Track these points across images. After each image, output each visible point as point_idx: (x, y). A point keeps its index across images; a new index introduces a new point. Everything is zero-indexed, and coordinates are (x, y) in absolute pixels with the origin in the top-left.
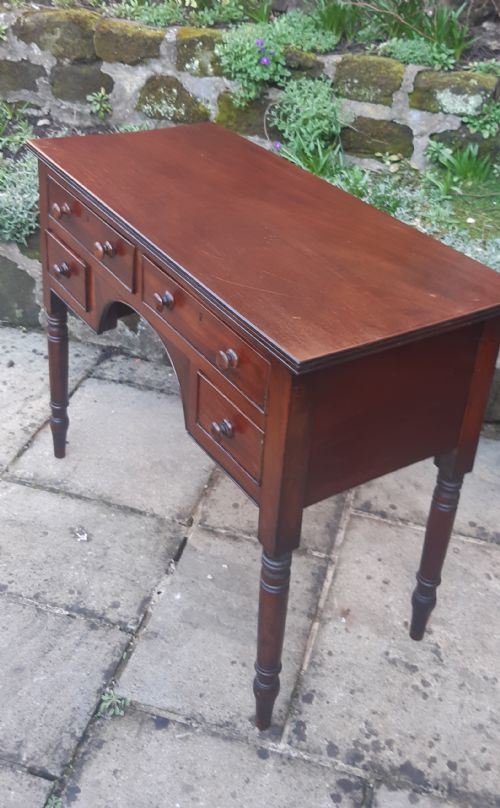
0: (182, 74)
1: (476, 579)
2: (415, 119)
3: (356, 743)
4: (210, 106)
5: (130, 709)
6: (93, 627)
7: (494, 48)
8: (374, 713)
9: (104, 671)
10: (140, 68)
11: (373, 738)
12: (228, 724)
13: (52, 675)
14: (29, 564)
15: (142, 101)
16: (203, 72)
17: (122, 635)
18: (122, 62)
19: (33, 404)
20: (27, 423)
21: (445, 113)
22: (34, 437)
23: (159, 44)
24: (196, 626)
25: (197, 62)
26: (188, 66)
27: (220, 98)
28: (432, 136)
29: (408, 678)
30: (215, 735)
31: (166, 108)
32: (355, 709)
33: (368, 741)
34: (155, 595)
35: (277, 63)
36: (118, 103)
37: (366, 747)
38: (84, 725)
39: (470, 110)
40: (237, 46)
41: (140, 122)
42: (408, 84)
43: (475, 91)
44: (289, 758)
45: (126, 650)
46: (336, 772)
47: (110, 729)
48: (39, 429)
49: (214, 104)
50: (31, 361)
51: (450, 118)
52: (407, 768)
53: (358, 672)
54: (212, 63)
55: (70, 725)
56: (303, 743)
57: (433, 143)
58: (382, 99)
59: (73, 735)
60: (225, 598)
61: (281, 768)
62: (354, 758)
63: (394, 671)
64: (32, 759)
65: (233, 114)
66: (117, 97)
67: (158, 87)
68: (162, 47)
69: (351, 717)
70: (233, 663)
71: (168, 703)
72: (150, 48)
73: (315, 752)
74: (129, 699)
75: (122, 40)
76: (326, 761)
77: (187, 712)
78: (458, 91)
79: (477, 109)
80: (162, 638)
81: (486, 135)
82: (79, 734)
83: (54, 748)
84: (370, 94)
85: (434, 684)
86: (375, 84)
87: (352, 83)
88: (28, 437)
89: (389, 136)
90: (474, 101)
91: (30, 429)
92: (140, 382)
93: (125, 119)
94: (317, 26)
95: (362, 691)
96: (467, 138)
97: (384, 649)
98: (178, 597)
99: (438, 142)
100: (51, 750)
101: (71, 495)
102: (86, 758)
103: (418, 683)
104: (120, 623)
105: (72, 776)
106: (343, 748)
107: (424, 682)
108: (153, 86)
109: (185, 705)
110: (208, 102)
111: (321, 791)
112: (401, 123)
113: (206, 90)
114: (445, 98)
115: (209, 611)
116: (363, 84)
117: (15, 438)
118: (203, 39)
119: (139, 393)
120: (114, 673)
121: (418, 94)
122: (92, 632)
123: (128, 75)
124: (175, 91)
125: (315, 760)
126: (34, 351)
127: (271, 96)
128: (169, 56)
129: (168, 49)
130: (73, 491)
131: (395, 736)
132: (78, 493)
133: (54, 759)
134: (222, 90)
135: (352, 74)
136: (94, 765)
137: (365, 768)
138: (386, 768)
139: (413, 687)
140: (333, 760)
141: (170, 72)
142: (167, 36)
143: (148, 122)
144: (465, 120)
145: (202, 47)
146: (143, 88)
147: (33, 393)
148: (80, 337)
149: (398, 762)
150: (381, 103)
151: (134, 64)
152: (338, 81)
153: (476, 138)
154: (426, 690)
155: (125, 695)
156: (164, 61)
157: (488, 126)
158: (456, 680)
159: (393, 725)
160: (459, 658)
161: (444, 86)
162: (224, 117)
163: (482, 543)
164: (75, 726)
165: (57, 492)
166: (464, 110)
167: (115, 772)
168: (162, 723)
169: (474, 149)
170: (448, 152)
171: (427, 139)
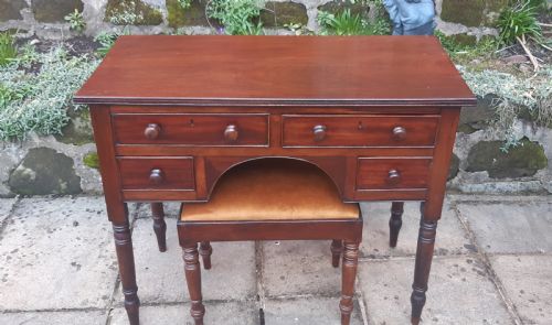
1: (444, 280)
4: (161, 10)
15: (108, 14)
19: (107, 248)
20: (110, 262)
27: (168, 3)
28: (319, 8)
31: (128, 16)
36: (89, 19)
41: (109, 30)
49: (164, 8)
50: (90, 218)
57: (321, 12)
65: (179, 13)
66: (88, 14)
88: (117, 273)
89: (292, 12)
91: (115, 266)
93: (96, 30)
96: (341, 6)
99: (323, 11)
101: (169, 304)
110: (159, 7)
112: (298, 2)
117: (107, 276)
124: (133, 3)
126: (88, 210)
130: (170, 300)
143: (115, 29)
146: (107, 5)
153: (347, 5)
162: (173, 16)
163: (436, 257)
165: (159, 304)
169: (348, 12)
170: (331, 16)
171: (316, 10)
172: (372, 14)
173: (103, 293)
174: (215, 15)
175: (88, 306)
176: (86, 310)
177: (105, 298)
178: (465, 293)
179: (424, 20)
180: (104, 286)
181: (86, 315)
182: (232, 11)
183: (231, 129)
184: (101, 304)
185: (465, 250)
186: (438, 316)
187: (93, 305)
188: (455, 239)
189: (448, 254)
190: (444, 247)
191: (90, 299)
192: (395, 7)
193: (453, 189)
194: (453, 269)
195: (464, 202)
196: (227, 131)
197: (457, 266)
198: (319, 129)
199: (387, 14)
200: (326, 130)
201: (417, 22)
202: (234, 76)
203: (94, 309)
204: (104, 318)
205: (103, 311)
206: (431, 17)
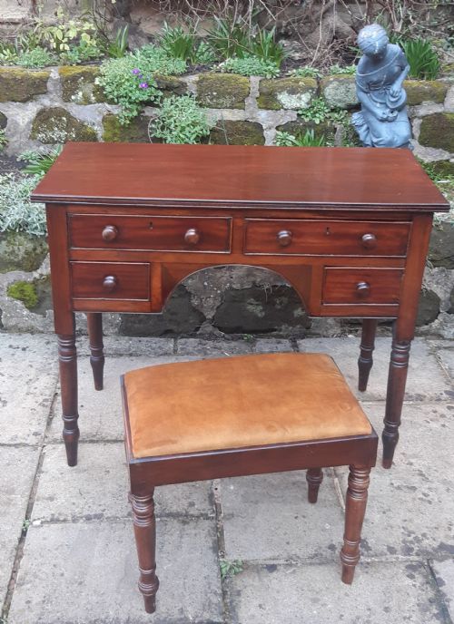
0: (68, 104)
1: (421, 425)
2: (263, 117)
3: (404, 542)
4: (96, 128)
5: (245, 567)
6: (184, 523)
7: (297, 58)
8: (405, 521)
9: (210, 548)
10: (30, 104)
11: (413, 536)
12: (316, 555)
13: (176, 560)
14: (109, 495)
15: (35, 130)
16: (87, 101)
17: (207, 522)
18: (13, 101)
19: (36, 384)
20: (40, 399)
21: (286, 110)
22: (51, 408)
23: (46, 82)
24: (257, 502)
25: (80, 94)
26: (73, 97)
27: (104, 120)
28: (277, 128)
29: (413, 495)
30: (311, 564)
31: (58, 134)
32: (391, 522)
33: (410, 538)
34: (215, 491)
35: (151, 86)
36: (13, 136)
37: (411, 542)
38: (219, 585)
39: (303, 105)
40: (116, 77)
41: (35, 149)
42: (255, 92)
43: (305, 90)
44: (368, 563)
45: (217, 531)
46: (401, 562)
47: (238, 582)
48: (53, 402)
49: (99, 125)
50: (13, 355)
51: (289, 112)
52: (442, 546)
53: (380, 500)
54: (94, 93)
55: (209, 588)
56: (371, 552)
57: (279, 133)
58: (238, 105)
59: (215, 593)
60: (265, 480)
61: (366, 570)
62: (408, 551)
63: (402, 493)
64: (197, 617)
65: (116, 131)
66: (12, 130)
67: (49, 117)
68: (49, 84)
69: (392, 527)
70: (296, 518)
71: (269, 554)
72: (38, 87)
73: (381, 555)
74: (240, 560)
75: (12, 83)
76: (392, 558)
77: (285, 555)
78: (292, 92)
79: (308, 104)
80: (238, 516)
81: (317, 122)
82: (220, 592)
83: (207, 606)
84: (227, 102)
85: (430, 493)
86: (229, 94)
87: (212, 94)
88: (48, 410)
89: (246, 132)
90: (306, 97)
91: (46, 404)
92: (110, 352)
93: (20, 148)
94: (169, 55)
95: (390, 510)
96: (304, 125)
97: (388, 482)
98: (232, 488)
99: (283, 132)
100: (206, 608)
101: (108, 441)
102: (234, 604)
103: (422, 496)
104: (202, 515)
105: (232, 618)
106: (398, 547)
107: (424, 494)
108: (43, 117)
109: (281, 552)
110: (94, 124)
111: (399, 576)
112: (253, 121)
113: (91, 115)
114: (284, 98)
115: (259, 491)
116: (221, 95)
117: (38, 412)
118: (83, 74)
119: (114, 360)
120: (218, 547)
121: (263, 98)
122: (186, 526)
123: (19, 111)
124: (64, 119)
125: (384, 560)
126: (11, 346)
127: (147, 114)
128: (55, 91)
129: (55, 85)
130: (109, 438)
131: (425, 531)
132: (114, 438)
133: (212, 612)
134: (105, 113)
135: (210, 88)
136: (243, 607)
137: (417, 555)
138: (430, 550)
139: (419, 499)
140: (395, 556)
141: (57, 104)
142: (52, 75)
143: (42, 148)
144: (300, 112)
145: (84, 81)
146: (35, 120)
147: (31, 377)
148: (41, 329)
149: (436, 545)
150: (236, 108)
151: (24, 101)
152: (200, 95)
153: (311, 125)
154: (429, 498)
155: (235, 557)
156: (52, 96)
157: (317, 115)
158: (442, 488)
159: (421, 524)
160: (437, 474)
161: (282, 89)
162: (110, 135)
163: (411, 402)
164: (213, 588)
165: (97, 442)
166: (298, 105)
167: (260, 606)
168: (272, 568)
169: (310, 134)
170: (292, 138)
171: (274, 131)
172: (338, 136)
173: (33, 430)
174: (158, 134)
175: (18, 442)
176: (16, 446)
177: (36, 434)
178: (444, 439)
179: (399, 142)
180: (34, 422)
181: (16, 450)
182: (179, 129)
183: (191, 232)
184: (32, 440)
185: (445, 396)
186: (412, 461)
187: (23, 441)
188: (435, 385)
189: (426, 400)
190: (421, 392)
191: (20, 434)
192: (365, 127)
193: (433, 334)
194: (432, 415)
195: (445, 348)
196: (187, 234)
197: (435, 412)
198: (284, 234)
199: (357, 135)
200: (292, 235)
201: (390, 143)
202: (194, 180)
203: (25, 445)
204: (37, 454)
205: (35, 447)
206: (406, 138)
